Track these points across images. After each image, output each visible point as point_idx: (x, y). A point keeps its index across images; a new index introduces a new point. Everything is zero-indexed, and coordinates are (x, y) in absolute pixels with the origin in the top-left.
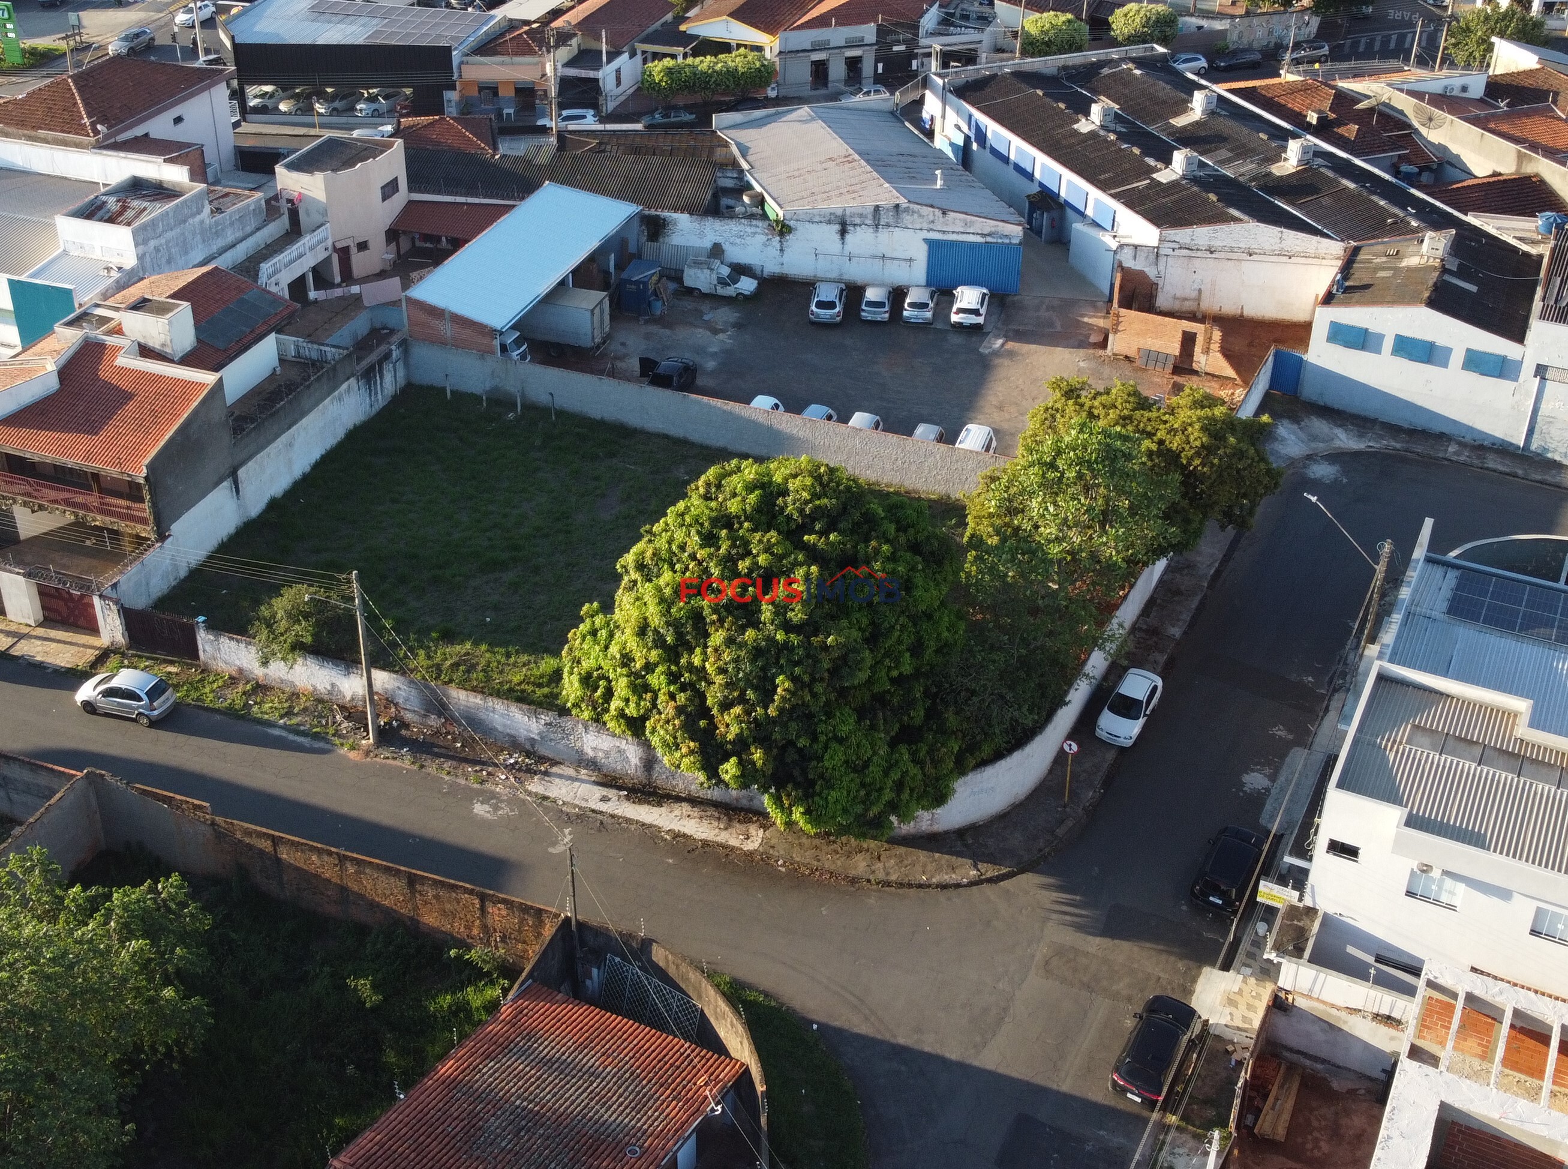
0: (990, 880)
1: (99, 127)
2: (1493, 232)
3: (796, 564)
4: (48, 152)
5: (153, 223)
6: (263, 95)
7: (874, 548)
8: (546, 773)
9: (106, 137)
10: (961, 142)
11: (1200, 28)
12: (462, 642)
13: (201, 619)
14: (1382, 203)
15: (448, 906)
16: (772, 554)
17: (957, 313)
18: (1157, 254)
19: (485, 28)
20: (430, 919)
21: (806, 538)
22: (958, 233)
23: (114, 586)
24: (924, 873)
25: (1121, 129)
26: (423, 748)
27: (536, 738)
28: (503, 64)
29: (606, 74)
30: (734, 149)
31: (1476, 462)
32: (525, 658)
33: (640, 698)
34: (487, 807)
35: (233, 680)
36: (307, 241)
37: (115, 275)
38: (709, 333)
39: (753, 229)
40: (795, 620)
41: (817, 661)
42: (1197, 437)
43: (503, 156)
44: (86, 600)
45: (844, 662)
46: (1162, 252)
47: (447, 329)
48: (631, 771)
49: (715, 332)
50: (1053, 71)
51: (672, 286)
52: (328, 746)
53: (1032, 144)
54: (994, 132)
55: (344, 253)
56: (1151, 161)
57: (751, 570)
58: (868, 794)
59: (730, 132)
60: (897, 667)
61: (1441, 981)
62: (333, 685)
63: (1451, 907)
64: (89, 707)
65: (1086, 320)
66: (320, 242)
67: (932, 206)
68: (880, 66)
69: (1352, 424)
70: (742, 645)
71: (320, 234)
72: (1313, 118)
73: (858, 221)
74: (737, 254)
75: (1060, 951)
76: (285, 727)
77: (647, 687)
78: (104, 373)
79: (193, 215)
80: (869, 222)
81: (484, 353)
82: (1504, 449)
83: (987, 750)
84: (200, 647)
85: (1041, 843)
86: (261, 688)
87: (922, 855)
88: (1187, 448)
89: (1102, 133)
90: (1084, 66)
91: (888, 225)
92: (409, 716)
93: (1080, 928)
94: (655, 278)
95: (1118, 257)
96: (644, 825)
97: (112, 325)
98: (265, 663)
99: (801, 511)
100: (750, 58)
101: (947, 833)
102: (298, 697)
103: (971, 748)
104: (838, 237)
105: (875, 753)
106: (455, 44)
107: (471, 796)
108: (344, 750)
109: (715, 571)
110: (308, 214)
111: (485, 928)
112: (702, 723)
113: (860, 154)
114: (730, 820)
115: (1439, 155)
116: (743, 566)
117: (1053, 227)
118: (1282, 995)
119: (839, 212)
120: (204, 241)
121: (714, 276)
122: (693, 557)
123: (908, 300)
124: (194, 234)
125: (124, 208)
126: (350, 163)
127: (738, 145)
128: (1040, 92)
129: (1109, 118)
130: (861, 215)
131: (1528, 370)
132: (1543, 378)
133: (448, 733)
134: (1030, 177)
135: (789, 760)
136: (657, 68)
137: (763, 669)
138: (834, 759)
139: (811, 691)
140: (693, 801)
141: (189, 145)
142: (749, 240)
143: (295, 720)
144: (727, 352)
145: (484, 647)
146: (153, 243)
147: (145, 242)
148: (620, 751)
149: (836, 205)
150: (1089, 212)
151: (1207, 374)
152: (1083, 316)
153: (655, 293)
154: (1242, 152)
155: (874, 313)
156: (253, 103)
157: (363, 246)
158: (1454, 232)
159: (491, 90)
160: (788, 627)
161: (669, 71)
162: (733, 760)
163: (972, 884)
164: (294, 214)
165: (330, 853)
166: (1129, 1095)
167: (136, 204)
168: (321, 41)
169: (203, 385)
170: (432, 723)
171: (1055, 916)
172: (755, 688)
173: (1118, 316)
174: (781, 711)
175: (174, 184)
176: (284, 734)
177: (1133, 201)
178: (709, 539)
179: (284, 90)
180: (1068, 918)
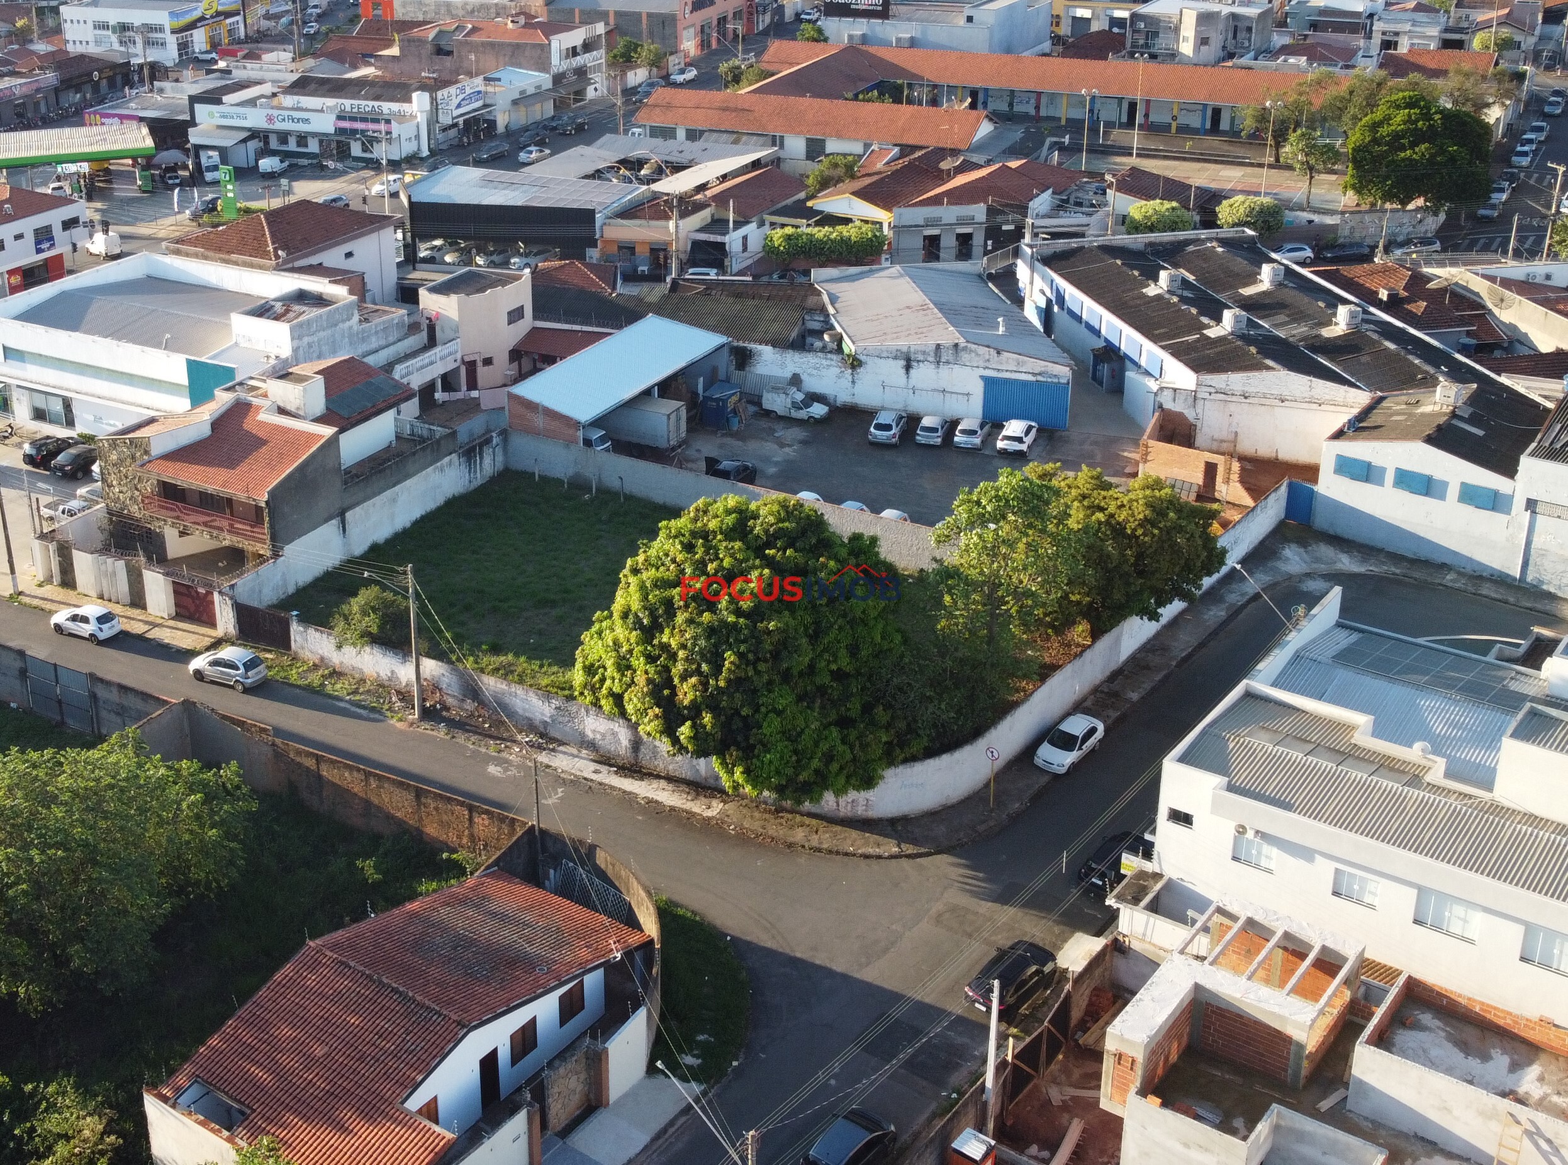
0: (909, 856)
1: (280, 252)
2: (1522, 391)
3: (754, 567)
4: (237, 272)
5: (309, 323)
6: (433, 248)
7: (823, 563)
8: (553, 750)
9: (285, 262)
10: (1043, 305)
11: (1310, 222)
12: (506, 654)
13: (295, 613)
14: (1417, 361)
15: (445, 818)
16: (736, 559)
17: (1002, 440)
18: (1194, 398)
19: (629, 197)
20: (431, 830)
21: (767, 551)
22: (1011, 371)
23: (232, 587)
24: (852, 845)
25: (1186, 294)
26: (455, 725)
27: (548, 720)
28: (639, 226)
29: (733, 240)
30: (825, 298)
31: (1470, 588)
32: (555, 669)
33: (623, 675)
34: (499, 769)
35: (316, 667)
36: (438, 351)
37: (272, 362)
38: (776, 447)
39: (828, 362)
40: (745, 607)
41: (759, 642)
42: (1141, 511)
43: (618, 295)
44: (209, 598)
45: (784, 645)
46: (1199, 395)
47: (539, 421)
48: (622, 752)
49: (782, 445)
50: (1141, 247)
51: (752, 409)
52: (381, 718)
53: (1100, 304)
54: (1071, 295)
55: (471, 366)
56: (1205, 320)
57: (717, 571)
58: (798, 761)
59: (825, 285)
60: (835, 661)
61: (1229, 908)
62: (393, 672)
63: (1269, 871)
64: (199, 675)
65: (1126, 454)
66: (450, 354)
67: (988, 347)
68: (990, 242)
69: (1359, 552)
70: (699, 624)
71: (451, 347)
72: (1384, 295)
73: (921, 358)
74: (813, 384)
75: (954, 909)
76: (350, 702)
77: (629, 667)
78: (248, 425)
79: (343, 321)
80: (931, 359)
81: (570, 442)
82: (1501, 580)
83: (915, 748)
84: (292, 638)
85: (962, 835)
86: (336, 674)
87: (854, 834)
88: (1131, 520)
89: (1167, 296)
90: (1172, 243)
91: (948, 362)
92: (450, 701)
93: (975, 894)
94: (735, 398)
95: (1158, 399)
96: (625, 792)
97: (260, 392)
98: (339, 647)
99: (766, 531)
100: (864, 229)
101: (880, 820)
102: (365, 682)
103: (902, 742)
104: (903, 371)
105: (807, 726)
106: (598, 209)
107: (488, 759)
108: (393, 722)
109: (688, 571)
110: (443, 331)
111: (472, 837)
112: (666, 692)
113: (935, 304)
114: (698, 795)
115: (1509, 333)
116: (711, 567)
117: (1113, 377)
118: (1120, 938)
119: (905, 349)
120: (351, 344)
121: (789, 401)
122: (674, 561)
123: (959, 428)
124: (343, 336)
125: (287, 311)
126: (482, 290)
127: (830, 295)
128: (1119, 262)
129: (1176, 284)
130: (924, 353)
131: (1519, 504)
132: (1534, 512)
133: (479, 716)
134: (1097, 333)
135: (734, 727)
136: (777, 235)
137: (715, 646)
138: (771, 727)
139: (755, 669)
140: (670, 779)
141: (353, 272)
142: (824, 372)
143: (358, 697)
144: (788, 462)
145: (522, 659)
146: (306, 340)
147: (300, 338)
148: (614, 734)
149: (903, 344)
150: (1143, 363)
151: (1228, 503)
152: (1124, 451)
153: (735, 412)
154: (1298, 317)
155: (927, 437)
156: (422, 254)
157: (488, 362)
158: (1475, 386)
159: (628, 249)
160: (738, 612)
161: (788, 238)
162: (688, 723)
163: (892, 857)
164: (432, 329)
165: (359, 770)
166: (977, 1005)
167: (297, 308)
168: (485, 202)
169: (322, 436)
170: (468, 707)
171: (956, 884)
172: (708, 662)
173: (1147, 447)
174: (729, 681)
175: (331, 295)
176: (348, 706)
177: (1178, 352)
178: (689, 548)
179: (451, 244)
180: (968, 887)
